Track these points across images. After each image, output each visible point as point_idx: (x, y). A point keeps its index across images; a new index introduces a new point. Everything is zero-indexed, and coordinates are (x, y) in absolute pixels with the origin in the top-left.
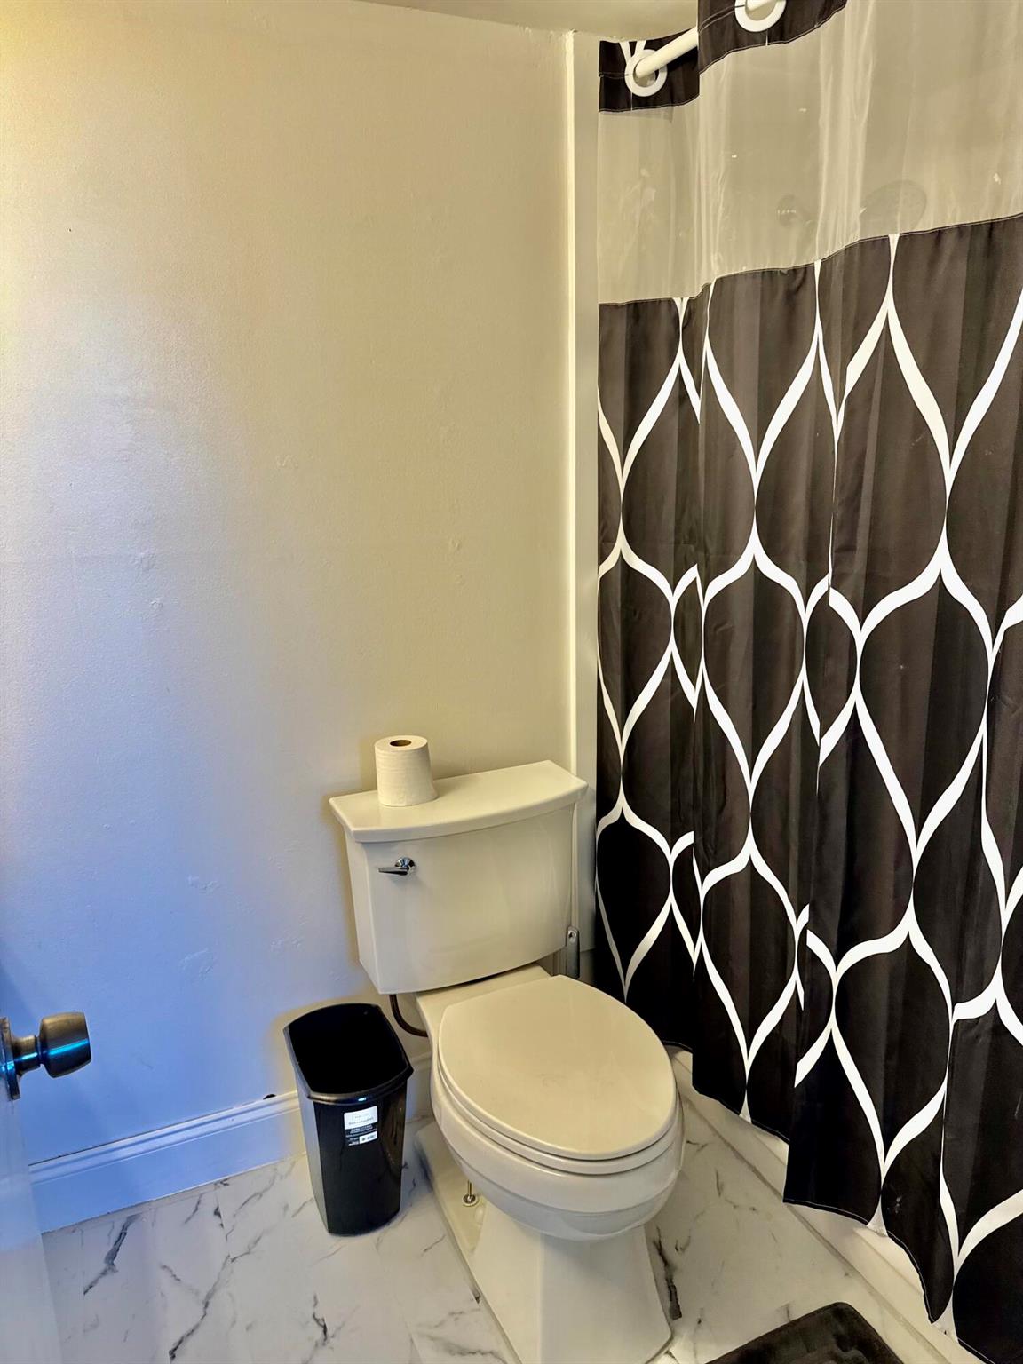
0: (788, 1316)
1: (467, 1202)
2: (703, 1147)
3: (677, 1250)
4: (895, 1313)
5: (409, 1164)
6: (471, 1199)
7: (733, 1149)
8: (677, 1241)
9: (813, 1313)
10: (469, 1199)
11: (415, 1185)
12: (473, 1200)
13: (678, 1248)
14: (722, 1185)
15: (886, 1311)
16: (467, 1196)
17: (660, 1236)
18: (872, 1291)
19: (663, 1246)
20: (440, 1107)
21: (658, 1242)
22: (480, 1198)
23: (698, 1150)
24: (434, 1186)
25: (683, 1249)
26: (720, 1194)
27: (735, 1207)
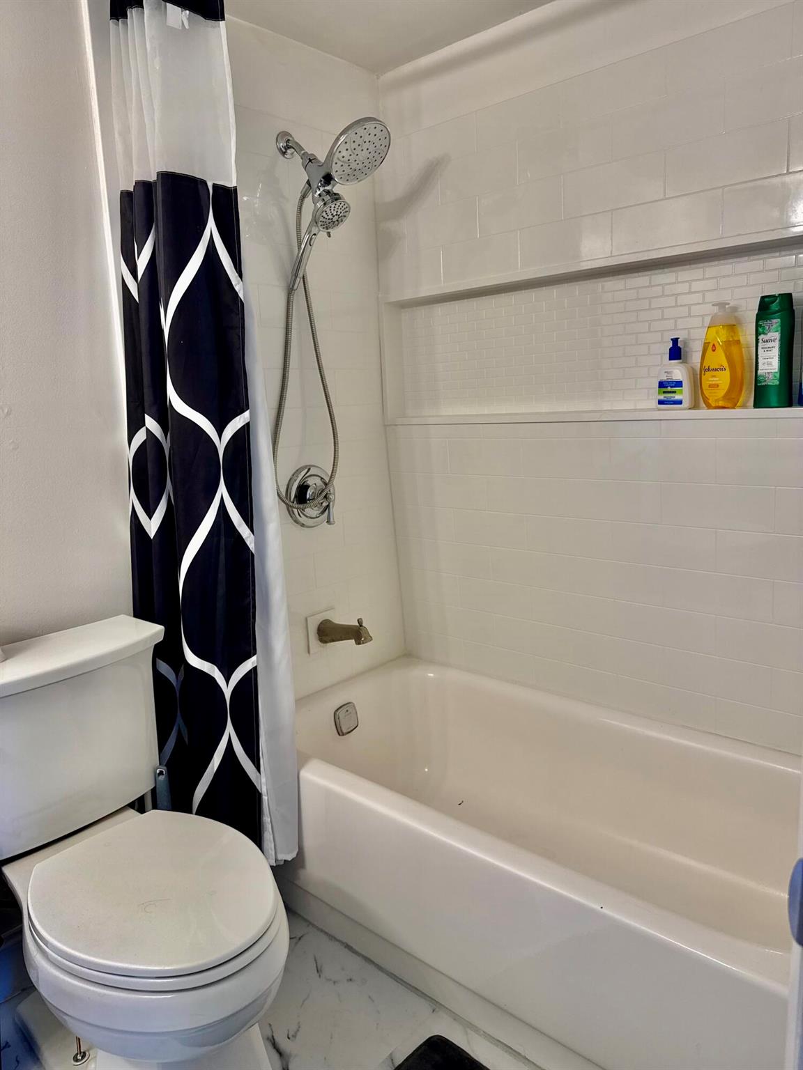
0: (393, 1063)
1: (77, 1060)
2: (300, 939)
3: (289, 1038)
4: (476, 1030)
5: (10, 1043)
6: (81, 1056)
7: (326, 933)
8: (288, 1031)
9: (413, 1053)
10: (79, 1057)
11: (18, 1062)
12: (84, 1056)
13: (290, 1036)
14: (321, 967)
15: (469, 1031)
16: (77, 1054)
17: (273, 1032)
18: (456, 1017)
19: (275, 1037)
20: (36, 969)
21: (270, 1037)
22: (91, 1052)
23: (296, 943)
24: (40, 1057)
25: (294, 1036)
26: (320, 976)
27: (334, 982)
